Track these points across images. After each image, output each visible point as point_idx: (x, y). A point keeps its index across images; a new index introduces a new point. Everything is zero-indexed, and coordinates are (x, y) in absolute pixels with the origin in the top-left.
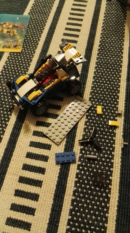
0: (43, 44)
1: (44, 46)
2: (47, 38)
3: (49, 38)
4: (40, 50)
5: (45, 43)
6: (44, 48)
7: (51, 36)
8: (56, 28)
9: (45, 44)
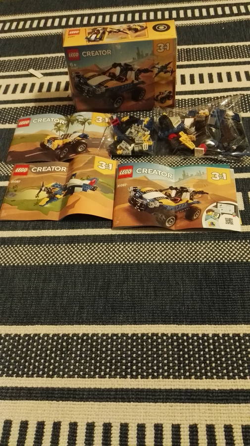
0: (92, 387)
1: (90, 390)
2: (109, 392)
3: (110, 394)
4: (76, 387)
5: (95, 391)
6: (81, 393)
7: (114, 398)
8: (140, 404)
9: (93, 391)
